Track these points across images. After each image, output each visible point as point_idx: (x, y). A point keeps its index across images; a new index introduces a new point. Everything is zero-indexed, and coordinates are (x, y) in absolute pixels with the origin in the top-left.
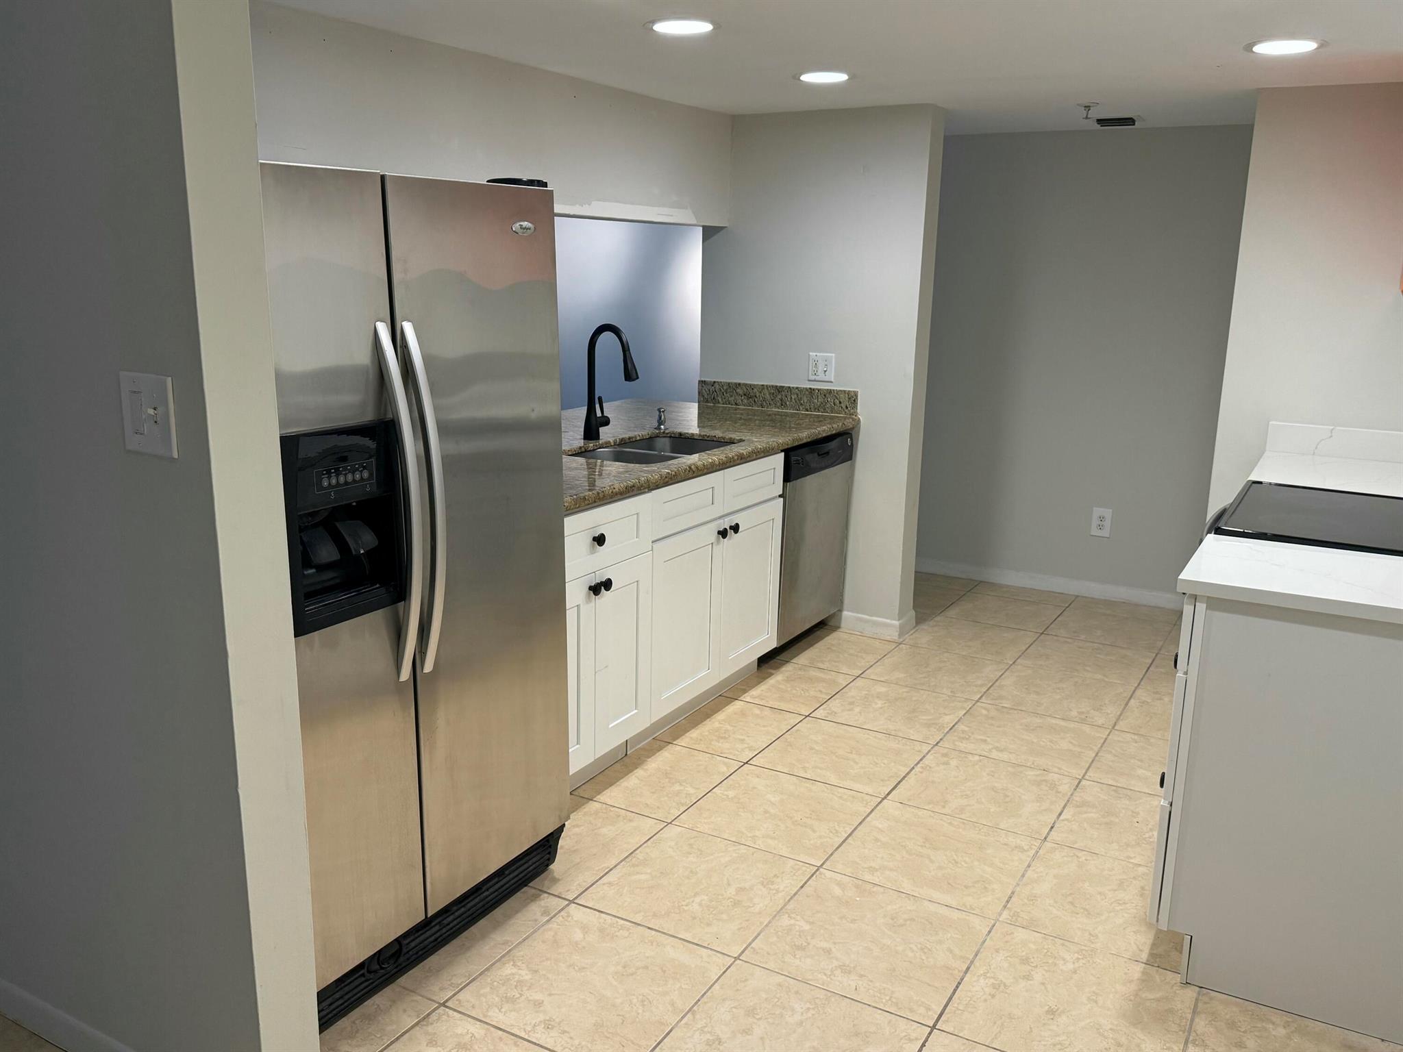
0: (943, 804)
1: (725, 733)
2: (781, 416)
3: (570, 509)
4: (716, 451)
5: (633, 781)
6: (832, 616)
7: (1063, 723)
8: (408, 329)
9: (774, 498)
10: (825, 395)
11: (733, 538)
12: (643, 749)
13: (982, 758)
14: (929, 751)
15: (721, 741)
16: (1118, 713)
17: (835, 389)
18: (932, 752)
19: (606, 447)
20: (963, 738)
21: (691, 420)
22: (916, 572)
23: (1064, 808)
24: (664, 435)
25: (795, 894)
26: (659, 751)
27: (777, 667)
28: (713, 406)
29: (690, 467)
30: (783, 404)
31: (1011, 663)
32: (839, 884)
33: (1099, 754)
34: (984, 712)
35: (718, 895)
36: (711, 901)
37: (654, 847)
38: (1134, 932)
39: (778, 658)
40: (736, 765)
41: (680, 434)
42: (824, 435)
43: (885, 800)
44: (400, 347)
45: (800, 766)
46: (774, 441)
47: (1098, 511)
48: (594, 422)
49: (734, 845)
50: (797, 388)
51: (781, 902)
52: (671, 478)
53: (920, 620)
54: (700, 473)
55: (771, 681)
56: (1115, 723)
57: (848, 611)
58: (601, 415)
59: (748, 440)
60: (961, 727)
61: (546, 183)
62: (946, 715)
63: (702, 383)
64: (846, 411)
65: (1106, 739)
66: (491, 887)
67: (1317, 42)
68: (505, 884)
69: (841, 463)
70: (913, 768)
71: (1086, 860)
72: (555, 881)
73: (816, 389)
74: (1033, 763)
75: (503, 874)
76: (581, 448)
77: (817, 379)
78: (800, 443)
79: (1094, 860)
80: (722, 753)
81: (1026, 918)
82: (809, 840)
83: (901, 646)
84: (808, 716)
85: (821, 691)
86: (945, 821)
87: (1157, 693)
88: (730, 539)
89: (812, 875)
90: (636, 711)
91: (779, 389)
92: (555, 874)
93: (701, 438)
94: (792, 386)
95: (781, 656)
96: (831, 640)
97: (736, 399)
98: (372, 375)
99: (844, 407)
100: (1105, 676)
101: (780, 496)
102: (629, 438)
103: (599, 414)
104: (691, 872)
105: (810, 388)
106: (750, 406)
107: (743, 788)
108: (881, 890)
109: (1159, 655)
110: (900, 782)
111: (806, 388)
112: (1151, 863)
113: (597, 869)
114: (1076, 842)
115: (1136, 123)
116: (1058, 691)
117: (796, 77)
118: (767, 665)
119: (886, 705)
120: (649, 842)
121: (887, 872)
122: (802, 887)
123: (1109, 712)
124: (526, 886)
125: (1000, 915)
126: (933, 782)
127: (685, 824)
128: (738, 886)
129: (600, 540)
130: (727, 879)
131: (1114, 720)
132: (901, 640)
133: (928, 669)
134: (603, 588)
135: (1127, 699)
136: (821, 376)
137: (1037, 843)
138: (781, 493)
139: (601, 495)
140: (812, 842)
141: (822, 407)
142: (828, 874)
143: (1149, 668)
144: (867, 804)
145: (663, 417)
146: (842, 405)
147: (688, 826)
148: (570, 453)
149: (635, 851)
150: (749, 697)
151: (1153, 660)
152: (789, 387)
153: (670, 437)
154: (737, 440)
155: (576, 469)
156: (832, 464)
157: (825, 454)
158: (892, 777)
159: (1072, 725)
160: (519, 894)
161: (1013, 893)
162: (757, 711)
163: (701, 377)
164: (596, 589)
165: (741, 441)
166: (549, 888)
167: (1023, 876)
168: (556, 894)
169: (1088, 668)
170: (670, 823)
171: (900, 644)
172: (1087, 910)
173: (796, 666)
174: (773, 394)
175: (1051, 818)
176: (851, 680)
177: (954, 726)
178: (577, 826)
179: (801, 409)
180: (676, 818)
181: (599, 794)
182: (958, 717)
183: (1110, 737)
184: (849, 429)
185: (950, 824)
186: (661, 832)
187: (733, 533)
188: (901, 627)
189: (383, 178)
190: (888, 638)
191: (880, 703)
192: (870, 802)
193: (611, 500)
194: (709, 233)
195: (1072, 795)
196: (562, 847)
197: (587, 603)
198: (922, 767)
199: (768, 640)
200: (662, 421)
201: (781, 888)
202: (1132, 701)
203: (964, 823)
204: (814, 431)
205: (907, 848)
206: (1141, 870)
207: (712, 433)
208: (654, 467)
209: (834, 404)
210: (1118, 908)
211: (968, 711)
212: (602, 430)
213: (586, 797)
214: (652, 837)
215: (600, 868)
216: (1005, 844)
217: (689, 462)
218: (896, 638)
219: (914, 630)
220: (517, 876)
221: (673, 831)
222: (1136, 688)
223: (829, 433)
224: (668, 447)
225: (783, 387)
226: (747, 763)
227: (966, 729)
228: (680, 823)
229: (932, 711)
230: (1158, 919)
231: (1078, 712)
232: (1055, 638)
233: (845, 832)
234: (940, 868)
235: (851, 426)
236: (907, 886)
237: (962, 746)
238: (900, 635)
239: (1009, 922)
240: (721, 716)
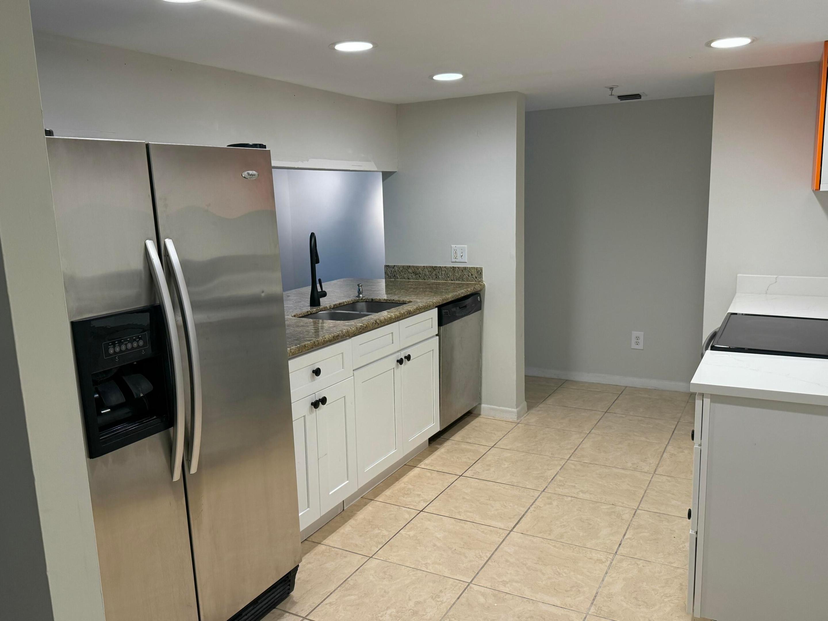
0: (549, 532)
1: (408, 490)
2: (436, 284)
3: (295, 354)
4: (393, 310)
5: (347, 528)
6: (475, 408)
7: (623, 471)
8: (170, 244)
9: (433, 337)
10: (462, 271)
11: (407, 364)
12: (354, 505)
13: (573, 498)
14: (539, 496)
15: (406, 496)
16: (657, 463)
17: (468, 266)
18: (541, 496)
19: (324, 311)
20: (561, 485)
21: (380, 290)
22: (525, 376)
23: (627, 530)
24: (362, 301)
25: (454, 604)
26: (365, 506)
27: (441, 444)
28: (394, 281)
29: (376, 321)
30: (437, 278)
31: (588, 432)
32: (483, 595)
33: (647, 491)
34: (573, 467)
35: (403, 608)
36: (397, 612)
37: (361, 575)
38: (678, 617)
39: (442, 437)
40: (415, 513)
41: (372, 300)
42: (462, 295)
43: (512, 532)
44: (164, 256)
45: (456, 511)
46: (430, 301)
47: (635, 334)
48: (316, 294)
49: (413, 571)
50: (445, 267)
51: (445, 610)
52: (363, 329)
53: (530, 407)
54: (383, 324)
55: (437, 453)
56: (656, 469)
57: (485, 404)
58: (321, 290)
59: (415, 301)
60: (558, 478)
61: (265, 146)
62: (549, 470)
63: (387, 267)
64: (476, 279)
65: (651, 481)
66: (248, 613)
67: (751, 39)
68: (259, 609)
69: (474, 313)
70: (529, 508)
71: (643, 566)
72: (294, 603)
73: (457, 267)
74: (605, 500)
75: (257, 602)
76: (308, 312)
77: (457, 261)
78: (447, 301)
79: (648, 566)
80: (405, 505)
81: (606, 611)
82: (463, 564)
83: (519, 425)
84: (461, 475)
85: (469, 458)
86: (551, 545)
87: (680, 448)
88: (405, 364)
89: (465, 590)
90: (348, 481)
91: (434, 268)
92: (294, 599)
93: (385, 301)
94: (441, 266)
95: (444, 435)
96: (475, 423)
97: (408, 275)
98: (144, 276)
99: (475, 278)
100: (646, 438)
101: (437, 335)
102: (340, 304)
103: (319, 290)
104: (385, 592)
105: (453, 267)
106: (417, 279)
107: (419, 529)
108: (511, 596)
109: (679, 423)
110: (521, 519)
111: (451, 267)
112: (685, 566)
113: (322, 593)
114: (636, 554)
115: (642, 97)
116: (618, 450)
117: (431, 77)
118: (434, 443)
119: (511, 465)
120: (357, 572)
121: (514, 584)
122: (458, 598)
123: (652, 463)
124: (274, 608)
125: (589, 609)
126: (542, 517)
127: (381, 557)
128: (416, 600)
129: (317, 372)
130: (409, 595)
131: (655, 467)
132: (519, 421)
133: (537, 440)
134: (320, 403)
135: (662, 453)
136: (459, 259)
137: (611, 557)
138: (437, 333)
139: (316, 343)
140: (464, 565)
141: (461, 278)
142: (476, 588)
143: (674, 432)
144: (500, 535)
145: (361, 290)
146: (473, 276)
147: (383, 558)
148: (300, 316)
149: (348, 578)
150: (423, 465)
151: (676, 426)
152: (440, 267)
153: (366, 302)
154: (407, 301)
155: (302, 326)
156: (470, 312)
157: (463, 307)
158: (515, 515)
159: (628, 473)
160: (269, 615)
161: (597, 593)
162: (429, 474)
163: (386, 263)
164: (315, 405)
165: (410, 302)
166: (289, 609)
167: (603, 580)
168: (294, 613)
169: (636, 434)
170: (371, 557)
171: (518, 423)
172: (646, 603)
173: (453, 442)
174: (431, 271)
175: (618, 538)
176: (488, 449)
177: (554, 477)
178: (310, 563)
179: (448, 279)
180: (375, 554)
181: (324, 539)
182: (556, 471)
183: (653, 479)
184: (477, 291)
185: (555, 546)
186: (365, 564)
187: (407, 361)
188: (518, 413)
189: (147, 146)
190: (511, 420)
191: (506, 465)
192: (502, 534)
193: (322, 346)
194: (386, 175)
195: (631, 521)
196: (299, 579)
197: (310, 414)
198: (535, 507)
199: (435, 427)
200: (361, 292)
201: (445, 600)
202: (665, 454)
203: (563, 545)
204: (456, 293)
205: (527, 566)
206: (680, 571)
207: (392, 298)
208: (352, 322)
209: (468, 276)
210: (666, 600)
211: (563, 466)
212: (322, 300)
213: (316, 541)
214: (359, 568)
215: (324, 592)
216: (590, 559)
217: (375, 318)
218: (516, 420)
219: (526, 414)
220: (267, 603)
221: (373, 563)
222: (667, 445)
223: (466, 294)
224: (365, 308)
225: (436, 267)
226: (422, 511)
227: (562, 479)
228: (378, 556)
229: (540, 468)
230: (693, 610)
231: (632, 464)
232: (615, 415)
233: (487, 556)
234: (549, 578)
235: (480, 289)
236: (528, 593)
237: (560, 491)
238: (518, 417)
239: (595, 615)
240: (405, 479)
